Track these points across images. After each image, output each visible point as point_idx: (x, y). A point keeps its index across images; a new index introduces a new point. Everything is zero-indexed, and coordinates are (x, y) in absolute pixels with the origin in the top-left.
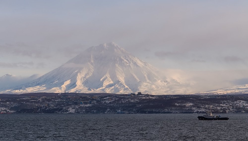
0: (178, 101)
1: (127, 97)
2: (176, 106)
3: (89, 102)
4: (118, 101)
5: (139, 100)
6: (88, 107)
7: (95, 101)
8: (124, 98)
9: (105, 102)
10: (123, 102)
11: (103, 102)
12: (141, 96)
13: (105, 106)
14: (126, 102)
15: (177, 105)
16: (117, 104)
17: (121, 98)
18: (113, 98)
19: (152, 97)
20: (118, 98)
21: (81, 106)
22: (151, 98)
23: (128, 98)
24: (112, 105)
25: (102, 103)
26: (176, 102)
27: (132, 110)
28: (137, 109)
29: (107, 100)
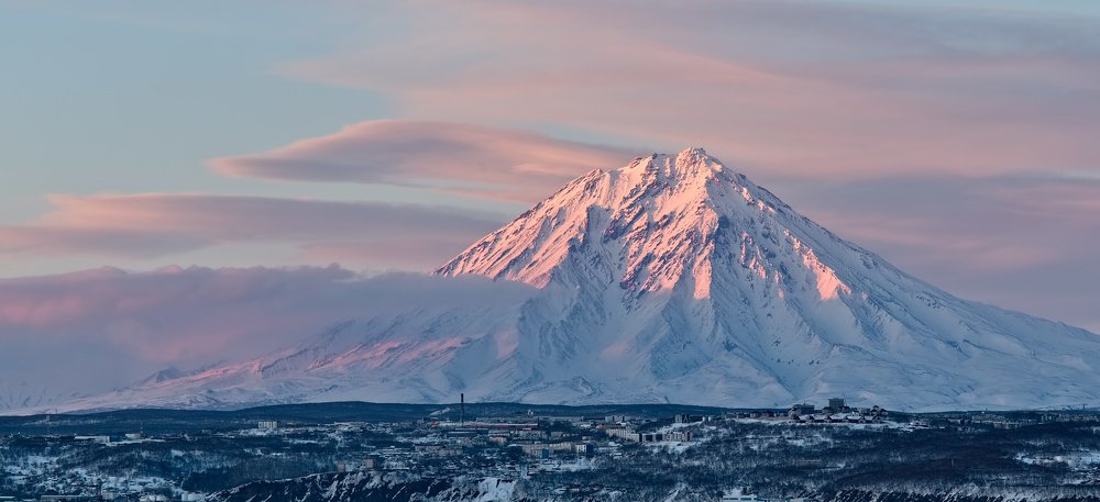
0: (1032, 443)
1: (772, 423)
2: (1019, 468)
3: (583, 448)
4: (729, 441)
5: (835, 436)
6: (580, 473)
7: (612, 444)
8: (759, 429)
9: (664, 451)
10: (755, 447)
11: (656, 451)
12: (842, 416)
13: (665, 467)
14: (771, 446)
15: (1026, 460)
16: (724, 458)
17: (746, 429)
18: (702, 426)
19: (899, 421)
20: (726, 427)
21: (542, 467)
22: (894, 425)
23: (778, 430)
24: (697, 463)
25: (647, 454)
26: (1020, 448)
27: (801, 488)
28: (825, 483)
29: (673, 439)
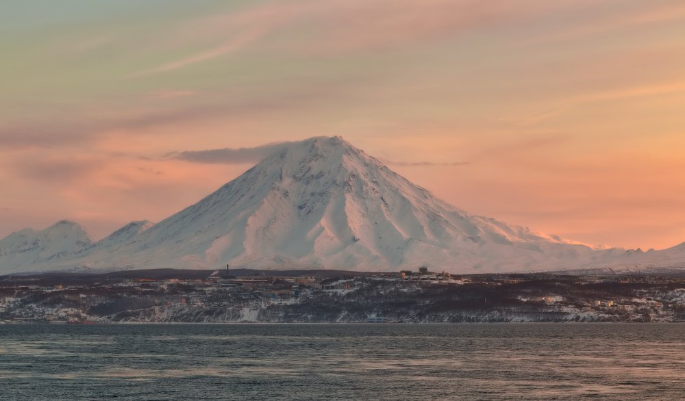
0: (525, 290)
1: (391, 280)
2: (520, 303)
3: (293, 293)
4: (369, 289)
5: (423, 287)
6: (292, 306)
7: (308, 290)
8: (383, 283)
9: (335, 294)
10: (382, 293)
11: (331, 294)
12: (426, 276)
13: (336, 303)
14: (391, 292)
15: (523, 299)
16: (367, 298)
17: (377, 283)
18: (354, 281)
19: (455, 279)
20: (367, 282)
21: (272, 303)
22: (453, 281)
23: (394, 283)
24: (353, 301)
25: (326, 296)
26: (519, 293)
27: (407, 313)
28: (419, 311)
29: (340, 288)
